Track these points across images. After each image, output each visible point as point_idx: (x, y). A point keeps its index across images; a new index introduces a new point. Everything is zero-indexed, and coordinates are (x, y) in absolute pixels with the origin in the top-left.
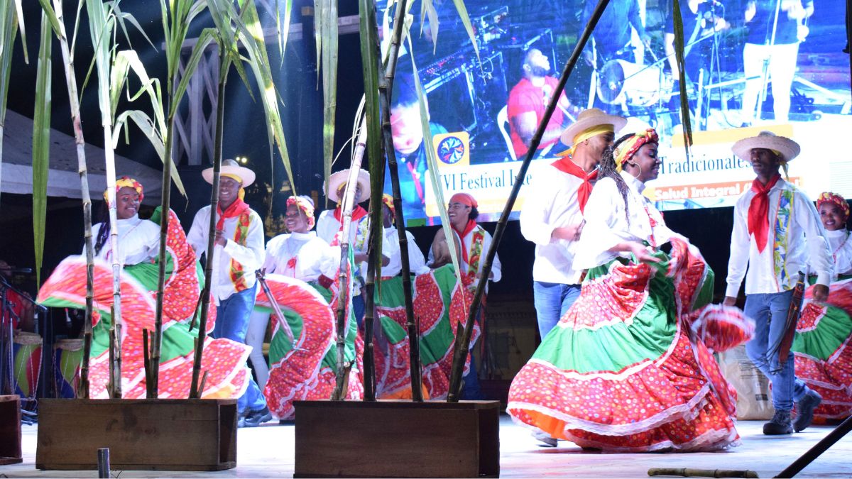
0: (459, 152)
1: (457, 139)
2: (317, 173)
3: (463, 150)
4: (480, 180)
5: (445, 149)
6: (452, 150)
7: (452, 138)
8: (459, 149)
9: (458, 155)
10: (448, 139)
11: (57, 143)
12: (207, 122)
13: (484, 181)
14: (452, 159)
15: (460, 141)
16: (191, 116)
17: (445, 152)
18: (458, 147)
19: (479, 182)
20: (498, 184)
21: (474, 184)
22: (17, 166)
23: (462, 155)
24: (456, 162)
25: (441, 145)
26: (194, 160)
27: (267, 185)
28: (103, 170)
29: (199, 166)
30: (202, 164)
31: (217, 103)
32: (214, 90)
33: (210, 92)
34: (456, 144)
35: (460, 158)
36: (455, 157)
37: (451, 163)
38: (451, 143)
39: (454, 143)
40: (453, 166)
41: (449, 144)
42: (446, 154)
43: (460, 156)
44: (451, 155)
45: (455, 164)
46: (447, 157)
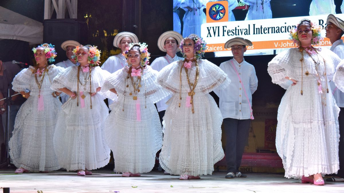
0: (222, 13)
1: (221, 5)
2: (134, 25)
3: (225, 12)
4: (235, 30)
5: (214, 11)
6: (218, 12)
7: (218, 4)
8: (222, 11)
9: (221, 15)
10: (215, 5)
13: (237, 31)
14: (218, 17)
15: (223, 6)
17: (213, 13)
19: (234, 32)
20: (246, 33)
21: (231, 33)
23: (224, 15)
24: (220, 19)
25: (211, 8)
26: (60, 16)
27: (105, 31)
28: (5, 21)
29: (63, 19)
30: (65, 18)
34: (221, 8)
35: (222, 17)
36: (220, 16)
37: (218, 20)
38: (217, 7)
39: (219, 8)
40: (218, 22)
41: (216, 8)
42: (214, 14)
43: (223, 16)
44: (218, 15)
45: (219, 20)
46: (215, 16)
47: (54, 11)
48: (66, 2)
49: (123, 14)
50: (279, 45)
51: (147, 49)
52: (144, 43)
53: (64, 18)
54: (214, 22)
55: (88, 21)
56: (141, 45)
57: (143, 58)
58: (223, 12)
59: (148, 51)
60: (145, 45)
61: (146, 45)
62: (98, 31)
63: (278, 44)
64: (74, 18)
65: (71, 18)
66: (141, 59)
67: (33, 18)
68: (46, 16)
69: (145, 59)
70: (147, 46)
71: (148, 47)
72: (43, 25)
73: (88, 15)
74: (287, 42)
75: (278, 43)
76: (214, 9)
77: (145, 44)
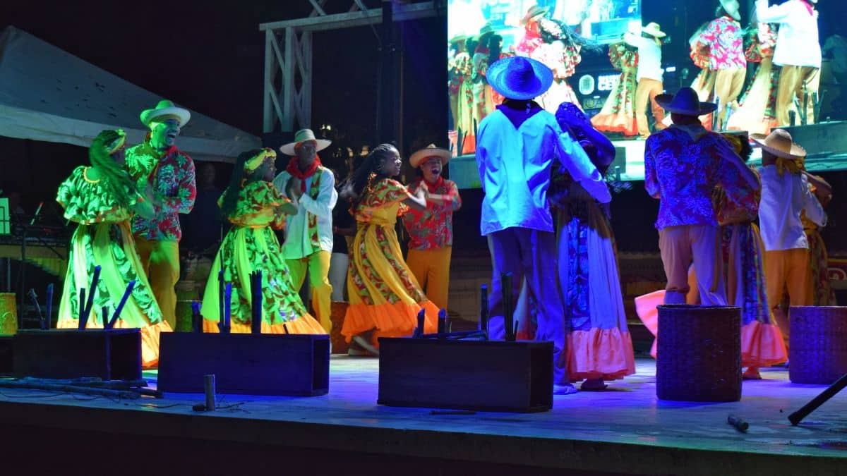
12: (298, 93)
16: (284, 89)
26: (287, 127)
27: (349, 150)
31: (307, 78)
32: (305, 67)
33: (301, 68)
47: (278, 121)
48: (295, 107)
68: (266, 129)
72: (262, 141)
73: (326, 127)
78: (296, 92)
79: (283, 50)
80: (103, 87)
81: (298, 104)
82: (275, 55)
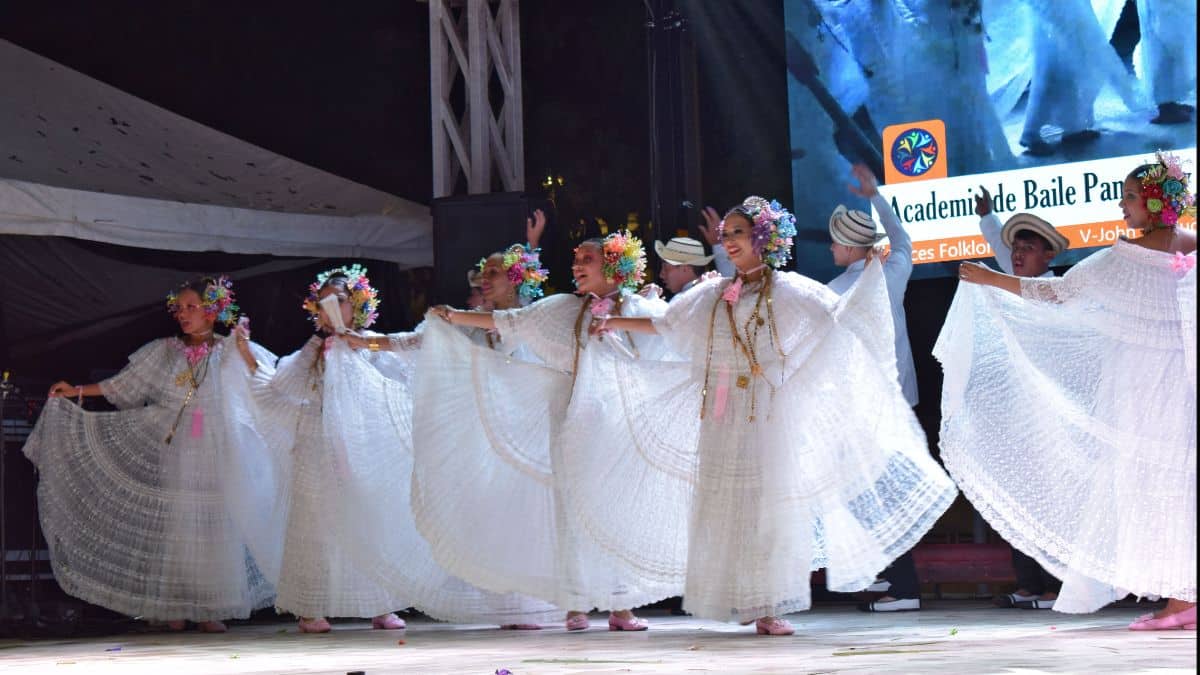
0: (928, 155)
1: (925, 133)
2: (685, 200)
3: (936, 152)
5: (905, 150)
6: (916, 153)
7: (916, 130)
8: (928, 150)
9: (926, 160)
10: (908, 133)
11: (252, 165)
12: (497, 119)
14: (918, 166)
15: (931, 136)
16: (469, 112)
17: (905, 155)
18: (925, 146)
22: (189, 205)
23: (934, 160)
24: (923, 172)
25: (897, 144)
26: (478, 185)
27: (600, 222)
28: (329, 207)
29: (486, 195)
30: (493, 190)
31: (513, 88)
32: (507, 66)
33: (501, 70)
34: (924, 142)
35: (930, 166)
36: (922, 163)
37: (916, 174)
38: (914, 140)
39: (920, 140)
40: (919, 180)
41: (910, 142)
42: (906, 160)
43: (931, 163)
44: (916, 161)
45: (922, 176)
46: (909, 163)
47: (461, 172)
48: (491, 145)
49: (652, 172)
50: (1094, 237)
51: (367, 281)
52: (355, 266)
53: (487, 190)
54: (908, 181)
55: (553, 196)
56: (347, 273)
57: (359, 304)
58: (931, 152)
59: (371, 284)
60: (358, 272)
61: (361, 270)
62: (582, 222)
63: (1091, 235)
64: (514, 190)
65: (507, 190)
66: (354, 307)
67: (405, 194)
68: (439, 190)
69: (365, 306)
70: (365, 270)
71: (367, 275)
72: (432, 214)
73: (554, 180)
74: (1117, 227)
75: (1089, 231)
76: (906, 145)
77: (359, 266)
78: (492, 117)
79: (463, 34)
80: (125, 124)
81: (498, 142)
82: (450, 46)
